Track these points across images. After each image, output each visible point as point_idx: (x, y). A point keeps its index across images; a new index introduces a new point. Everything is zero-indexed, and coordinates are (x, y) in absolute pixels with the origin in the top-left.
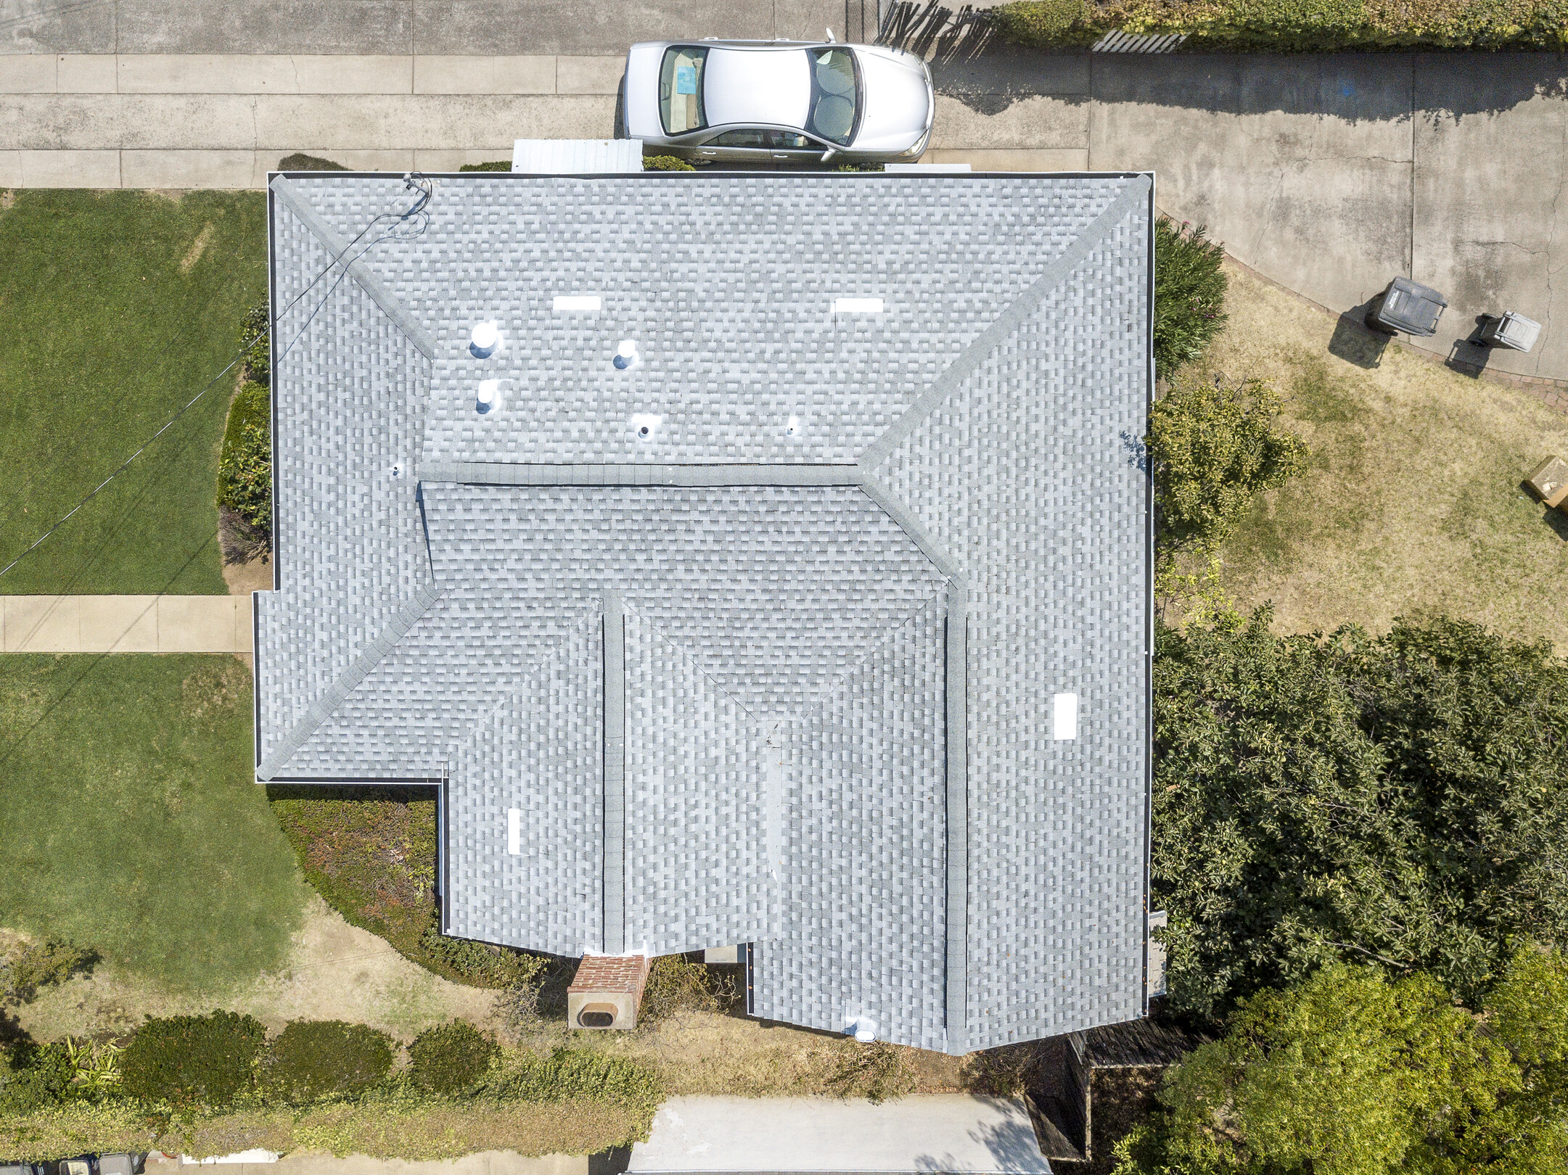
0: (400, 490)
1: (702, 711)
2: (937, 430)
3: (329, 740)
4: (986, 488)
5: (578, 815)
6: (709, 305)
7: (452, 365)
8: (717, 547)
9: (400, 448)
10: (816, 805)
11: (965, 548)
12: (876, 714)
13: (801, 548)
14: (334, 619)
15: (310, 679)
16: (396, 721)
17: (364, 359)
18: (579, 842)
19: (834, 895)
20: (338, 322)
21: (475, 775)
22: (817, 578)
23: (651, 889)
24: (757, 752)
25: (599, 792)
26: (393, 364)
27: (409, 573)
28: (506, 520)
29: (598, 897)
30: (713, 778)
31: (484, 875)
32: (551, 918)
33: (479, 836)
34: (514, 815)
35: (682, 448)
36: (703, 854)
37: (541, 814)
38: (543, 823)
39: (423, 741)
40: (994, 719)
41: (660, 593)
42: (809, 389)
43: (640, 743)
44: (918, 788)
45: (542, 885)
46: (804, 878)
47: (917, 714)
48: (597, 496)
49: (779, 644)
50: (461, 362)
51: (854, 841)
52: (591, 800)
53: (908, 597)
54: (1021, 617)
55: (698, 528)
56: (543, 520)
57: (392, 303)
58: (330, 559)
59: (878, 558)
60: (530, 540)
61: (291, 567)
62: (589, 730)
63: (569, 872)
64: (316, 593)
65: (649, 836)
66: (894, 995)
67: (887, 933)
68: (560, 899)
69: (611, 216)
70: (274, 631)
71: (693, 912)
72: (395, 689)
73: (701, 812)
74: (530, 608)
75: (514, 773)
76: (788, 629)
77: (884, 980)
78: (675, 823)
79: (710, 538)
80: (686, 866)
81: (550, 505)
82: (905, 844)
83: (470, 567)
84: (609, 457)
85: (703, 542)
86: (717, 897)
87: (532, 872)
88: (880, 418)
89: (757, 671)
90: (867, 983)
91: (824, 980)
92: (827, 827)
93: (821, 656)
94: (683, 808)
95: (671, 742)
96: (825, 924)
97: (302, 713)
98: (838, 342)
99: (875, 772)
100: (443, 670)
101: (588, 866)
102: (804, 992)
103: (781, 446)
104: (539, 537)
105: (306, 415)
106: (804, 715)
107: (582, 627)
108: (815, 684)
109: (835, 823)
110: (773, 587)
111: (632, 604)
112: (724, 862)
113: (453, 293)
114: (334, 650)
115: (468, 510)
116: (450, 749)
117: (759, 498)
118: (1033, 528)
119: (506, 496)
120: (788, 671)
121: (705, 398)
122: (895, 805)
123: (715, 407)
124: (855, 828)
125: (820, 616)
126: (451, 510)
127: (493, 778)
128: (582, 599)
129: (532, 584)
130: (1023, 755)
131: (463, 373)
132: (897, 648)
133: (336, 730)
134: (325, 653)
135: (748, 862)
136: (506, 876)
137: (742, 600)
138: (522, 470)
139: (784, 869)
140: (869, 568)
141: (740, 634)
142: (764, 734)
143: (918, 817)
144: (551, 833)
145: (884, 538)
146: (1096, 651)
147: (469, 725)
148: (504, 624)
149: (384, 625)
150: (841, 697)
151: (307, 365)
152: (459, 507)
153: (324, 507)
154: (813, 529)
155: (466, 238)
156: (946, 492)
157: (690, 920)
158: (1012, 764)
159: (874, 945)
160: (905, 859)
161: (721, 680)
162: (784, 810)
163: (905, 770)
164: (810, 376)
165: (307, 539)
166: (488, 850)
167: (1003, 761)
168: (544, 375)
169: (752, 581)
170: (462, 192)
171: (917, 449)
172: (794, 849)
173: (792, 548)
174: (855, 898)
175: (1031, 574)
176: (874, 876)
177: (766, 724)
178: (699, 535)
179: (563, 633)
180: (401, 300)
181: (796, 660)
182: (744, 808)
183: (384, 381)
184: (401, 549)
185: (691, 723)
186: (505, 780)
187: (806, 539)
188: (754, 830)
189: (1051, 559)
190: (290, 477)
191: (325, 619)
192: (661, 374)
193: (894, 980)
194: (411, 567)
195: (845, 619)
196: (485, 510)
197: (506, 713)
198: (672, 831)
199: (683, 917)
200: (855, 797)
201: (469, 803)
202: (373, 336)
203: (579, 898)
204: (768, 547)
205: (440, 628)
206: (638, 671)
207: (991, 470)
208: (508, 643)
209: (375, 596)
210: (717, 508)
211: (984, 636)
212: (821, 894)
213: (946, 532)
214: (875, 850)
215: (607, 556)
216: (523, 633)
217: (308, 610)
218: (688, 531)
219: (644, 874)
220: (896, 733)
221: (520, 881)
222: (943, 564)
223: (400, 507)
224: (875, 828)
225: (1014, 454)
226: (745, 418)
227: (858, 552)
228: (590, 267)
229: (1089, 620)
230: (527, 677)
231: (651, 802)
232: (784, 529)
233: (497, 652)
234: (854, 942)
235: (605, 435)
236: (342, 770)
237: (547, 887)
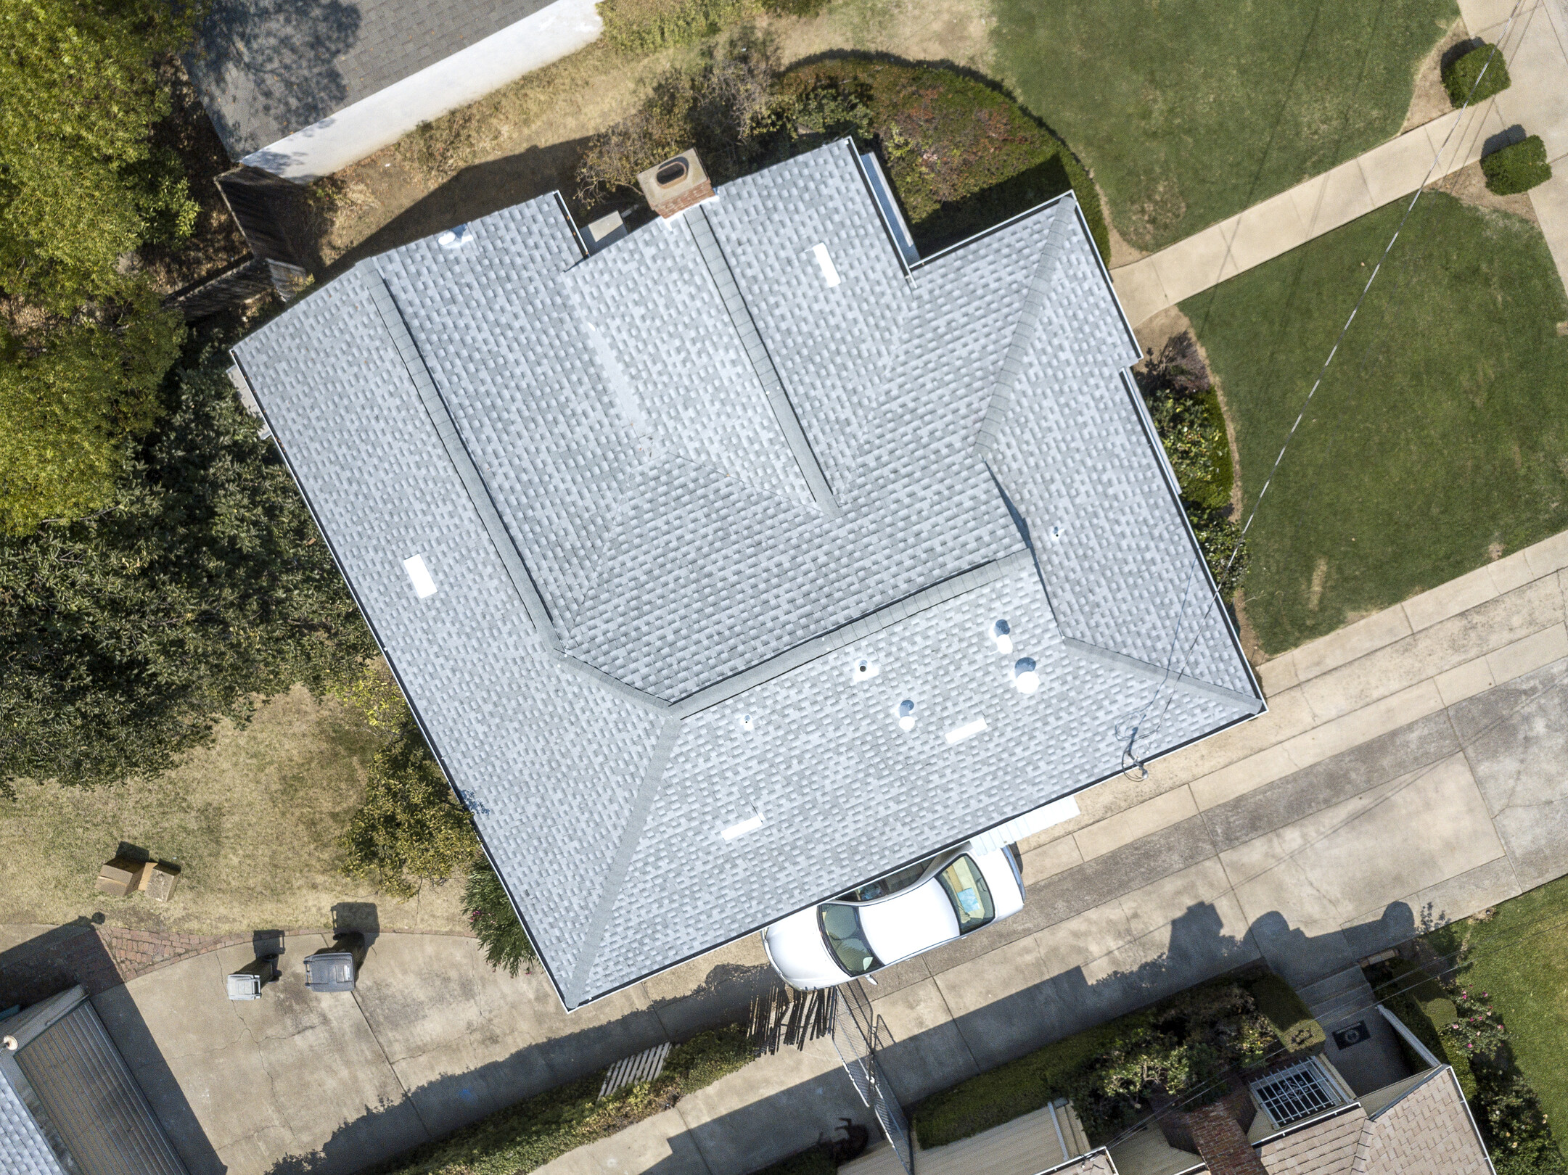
0: (1047, 517)
1: (716, 445)
2: (632, 768)
3: (1022, 263)
4: (572, 736)
5: (777, 312)
6: (861, 775)
7: (1045, 643)
8: (764, 596)
9: (1061, 551)
10: (586, 405)
11: (564, 684)
12: (572, 510)
13: (696, 626)
14: (1060, 375)
15: (1061, 311)
16: (970, 309)
17: (1124, 607)
18: (766, 288)
19: (534, 338)
20: (1159, 624)
21: (883, 294)
22: (673, 606)
23: (686, 276)
24: (656, 426)
25: (769, 343)
26: (1097, 617)
27: (1009, 453)
28: (944, 544)
29: (728, 250)
30: (682, 391)
31: (837, 210)
32: (761, 207)
33: (857, 242)
34: (832, 278)
35: (827, 668)
36: (658, 323)
37: (810, 293)
38: (805, 287)
39: (941, 301)
40: (474, 554)
41: (795, 533)
42: (749, 754)
43: (754, 399)
44: (507, 468)
45: (782, 231)
46: (565, 338)
47: (538, 529)
48: (878, 598)
49: (679, 532)
50: (1039, 648)
51: (538, 393)
52: (772, 331)
53: (591, 623)
54: (494, 644)
55: (786, 607)
56: (913, 557)
57: (1119, 665)
58: (1085, 424)
59: (630, 646)
60: (918, 534)
61: (1117, 398)
62: (801, 390)
63: (762, 257)
64: (1085, 389)
65: (710, 323)
66: (441, 281)
67: (474, 332)
68: (760, 229)
69: (973, 802)
70: (1110, 334)
71: (643, 270)
72: (982, 341)
73: (678, 359)
74: (895, 471)
75: (850, 316)
76: (676, 549)
77: (456, 290)
78: (694, 341)
79: (773, 602)
80: (667, 308)
81: (913, 574)
82: (494, 415)
83: (958, 488)
84: (882, 635)
85: (777, 597)
86: (629, 290)
87: (795, 238)
88: (682, 759)
89: (686, 498)
90: (469, 278)
91: (507, 260)
92: (567, 392)
93: (640, 536)
94: (694, 357)
95: (729, 409)
96: (530, 309)
97: (1055, 277)
98: (744, 795)
99: (549, 461)
100: (948, 378)
101: (749, 272)
102: (519, 239)
103: (749, 705)
104: (911, 541)
105: (1156, 533)
106: (632, 476)
107: (846, 473)
108: (635, 508)
109: (563, 399)
110: (705, 581)
111: (813, 513)
112: (638, 322)
113: (1072, 694)
114: (1049, 349)
115: (979, 539)
116: (914, 305)
117: (747, 656)
118: (521, 717)
119: (952, 566)
120: (662, 509)
121: (828, 710)
122: (519, 443)
123: (817, 708)
124: (544, 404)
125: (656, 572)
126: (992, 533)
127: (866, 301)
128: (855, 499)
129: (901, 494)
130: (437, 533)
131: (1034, 641)
132: (581, 573)
133: (1020, 276)
134: (1056, 342)
135: (619, 330)
136: (817, 222)
137: (726, 557)
138: (946, 595)
139: (587, 336)
140: (633, 634)
141: (715, 525)
142: (657, 444)
143: (495, 444)
144: (794, 282)
145: (632, 666)
146: (424, 637)
147: (906, 336)
148: (912, 446)
149: (1013, 396)
150: (608, 508)
151: (1173, 575)
152: (987, 539)
153: (1109, 466)
154: (693, 648)
155: (1082, 736)
156: (601, 723)
157: (642, 261)
158: (443, 523)
159: (479, 315)
160: (488, 402)
161: (713, 476)
162: (611, 387)
163: (524, 477)
164: (754, 763)
165: (1112, 430)
166: (843, 234)
167: (451, 522)
168: (966, 668)
169: (724, 579)
170: (1101, 766)
171: (640, 749)
172: (586, 357)
173: (703, 623)
174: (515, 345)
175: (504, 681)
176: (507, 374)
177: (660, 453)
178: (782, 600)
179: (860, 460)
180: (1112, 670)
181: (660, 522)
182: (644, 375)
183: (1099, 599)
184: (1025, 469)
185: (720, 431)
186: (855, 305)
187: (695, 637)
188: (627, 358)
189: (495, 698)
190: (1149, 474)
191: (1068, 371)
192: (872, 711)
193: (447, 295)
194: (1009, 458)
195: (635, 579)
196: (964, 545)
197: (880, 364)
198: (693, 334)
199: (649, 262)
200: (556, 431)
201: (878, 267)
202: (1124, 630)
203: (744, 239)
204: (723, 616)
205: (964, 418)
206: (783, 459)
207: (576, 752)
208: (902, 430)
209: (1031, 417)
210: (777, 632)
211: (515, 618)
212: (545, 332)
213: (586, 692)
214: (518, 396)
215: (850, 547)
216: (892, 445)
217: (1087, 370)
218: (792, 601)
219: (698, 288)
220: (548, 503)
221: (803, 224)
222: (575, 666)
223: (1041, 504)
224: (526, 414)
225: (564, 769)
226: (789, 711)
227: (648, 644)
228: (970, 760)
229: (442, 660)
230: (874, 405)
231: (721, 352)
232: (716, 638)
233: (907, 417)
234: (497, 307)
235: (894, 649)
236: (1001, 239)
237: (777, 234)
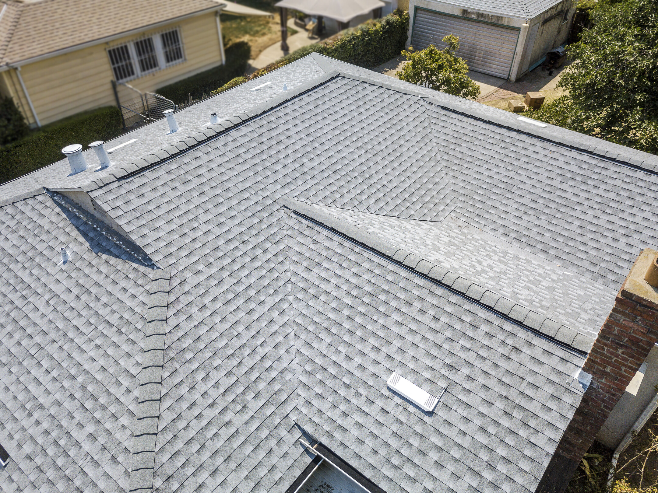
10: (524, 223)
12: (478, 163)
14: (88, 404)
18: (458, 326)
19: (602, 240)
21: (334, 406)
29: (522, 334)
32: (524, 403)
33: (394, 443)
34: (398, 383)
36: (524, 279)
37: (411, 352)
38: (420, 354)
41: (310, 183)
44: (540, 157)
45: (483, 394)
46: (579, 255)
47: (491, 141)
48: (220, 144)
49: (397, 173)
51: (563, 210)
53: (417, 114)
55: (291, 134)
56: (199, 176)
58: (47, 372)
59: (384, 104)
60: (202, 194)
64: (53, 410)
68: (507, 380)
74: (244, 242)
75: (358, 360)
79: (303, 136)
81: (195, 164)
82: (579, 179)
85: (302, 139)
87: (463, 397)
89: (406, 195)
93: (422, 167)
99: (517, 178)
101: (485, 328)
104: (206, 188)
108: (437, 183)
109: (542, 217)
114: (108, 425)
115: (140, 196)
116: (293, 417)
117: (304, 103)
120: (418, 186)
122: (546, 175)
124: (553, 206)
125: (396, 146)
127: (348, 387)
128: (271, 215)
132: (444, 138)
134: (102, 441)
137: (353, 161)
139: (565, 266)
141: (374, 180)
142: (452, 224)
143: (561, 164)
144: (434, 352)
147: (288, 376)
150: (455, 178)
160: (591, 183)
161: (396, 213)
162: (516, 245)
163: (524, 159)
166: (415, 442)
172: (552, 252)
174: (609, 227)
176: (595, 207)
179: (282, 247)
181: (414, 177)
182: (500, 254)
184: (110, 288)
186: (358, 374)
188: (523, 261)
191: (79, 417)
195: (407, 141)
200: (529, 196)
201: (355, 432)
203: (513, 356)
208: (253, 280)
212: (597, 249)
214: (575, 200)
216: (257, 265)
217: (54, 434)
220: (496, 156)
221: (467, 420)
233: (252, 293)
237: (486, 387)
